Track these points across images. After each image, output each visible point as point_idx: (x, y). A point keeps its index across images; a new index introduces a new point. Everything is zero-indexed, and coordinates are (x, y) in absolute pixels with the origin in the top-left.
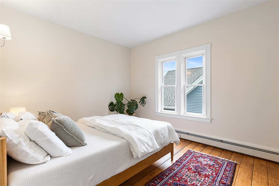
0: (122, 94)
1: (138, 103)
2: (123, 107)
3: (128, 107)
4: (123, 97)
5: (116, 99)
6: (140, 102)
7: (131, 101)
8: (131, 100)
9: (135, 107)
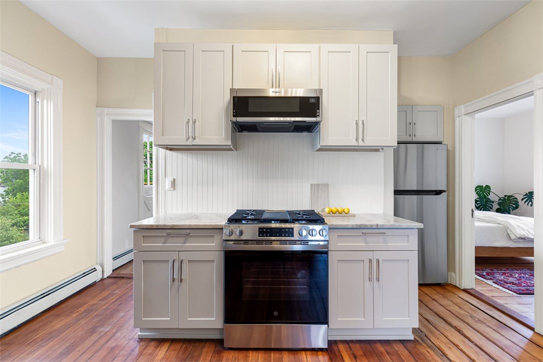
0: (487, 186)
1: (520, 200)
2: (490, 204)
3: (499, 204)
4: (490, 191)
5: (477, 193)
6: (522, 200)
7: (506, 198)
8: (505, 196)
9: (515, 206)
